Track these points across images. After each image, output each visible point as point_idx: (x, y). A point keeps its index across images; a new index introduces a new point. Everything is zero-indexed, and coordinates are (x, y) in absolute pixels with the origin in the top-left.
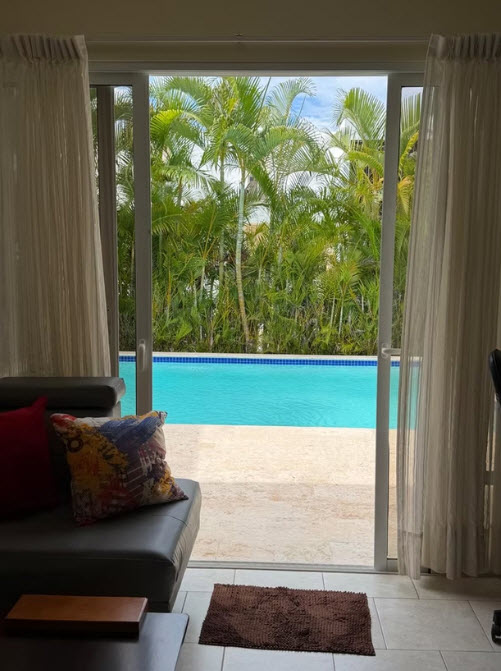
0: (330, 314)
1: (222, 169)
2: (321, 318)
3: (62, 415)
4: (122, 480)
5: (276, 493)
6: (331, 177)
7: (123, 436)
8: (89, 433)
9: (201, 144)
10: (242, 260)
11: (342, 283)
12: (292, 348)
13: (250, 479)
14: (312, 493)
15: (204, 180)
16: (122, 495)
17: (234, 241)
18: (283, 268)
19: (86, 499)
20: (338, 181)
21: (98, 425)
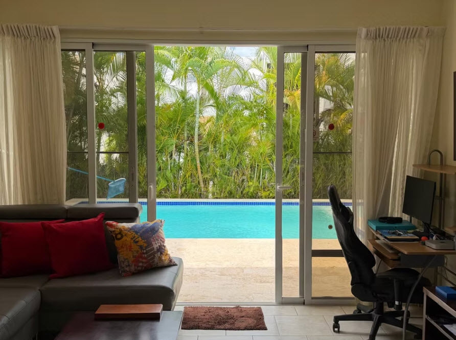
0: (254, 173)
1: (185, 84)
2: (249, 176)
3: (111, 222)
4: (144, 253)
5: (223, 272)
6: (253, 88)
7: (143, 232)
8: (126, 230)
9: (172, 68)
10: (199, 140)
11: (261, 154)
12: (231, 195)
13: (207, 266)
14: (243, 272)
15: (175, 90)
16: (144, 261)
17: (193, 129)
18: (224, 145)
19: (126, 263)
20: (257, 91)
21: (130, 227)
